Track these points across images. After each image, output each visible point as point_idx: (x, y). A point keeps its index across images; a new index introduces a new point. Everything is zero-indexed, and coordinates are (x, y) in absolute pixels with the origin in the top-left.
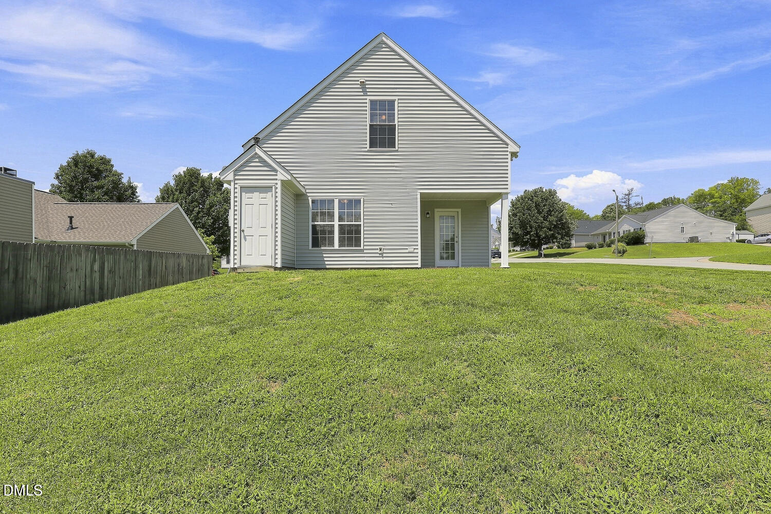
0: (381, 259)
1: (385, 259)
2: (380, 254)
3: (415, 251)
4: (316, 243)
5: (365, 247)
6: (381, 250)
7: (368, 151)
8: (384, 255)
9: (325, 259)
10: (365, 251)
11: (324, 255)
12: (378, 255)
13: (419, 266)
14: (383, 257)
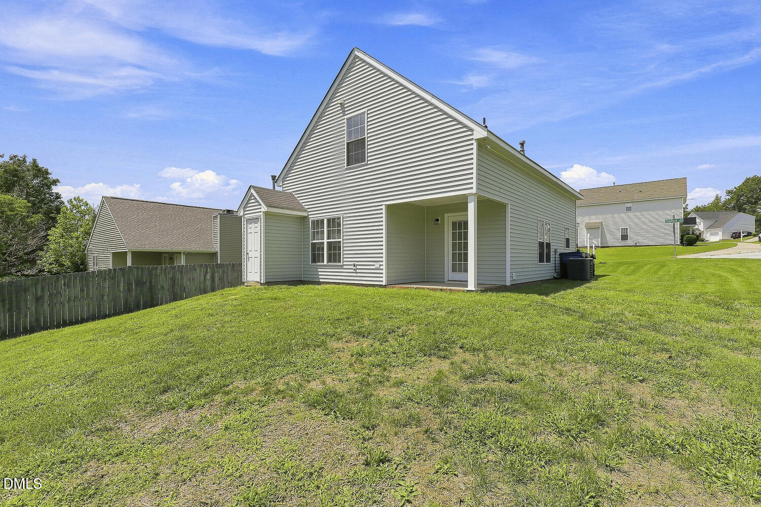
0: (355, 274)
1: (358, 275)
2: (354, 270)
3: (381, 267)
4: (314, 261)
5: (345, 263)
6: (354, 266)
7: (347, 169)
8: (358, 271)
9: (320, 273)
10: (344, 267)
11: (319, 270)
12: (353, 271)
13: (384, 283)
14: (357, 273)
